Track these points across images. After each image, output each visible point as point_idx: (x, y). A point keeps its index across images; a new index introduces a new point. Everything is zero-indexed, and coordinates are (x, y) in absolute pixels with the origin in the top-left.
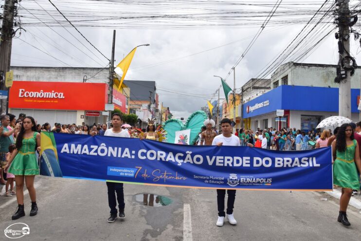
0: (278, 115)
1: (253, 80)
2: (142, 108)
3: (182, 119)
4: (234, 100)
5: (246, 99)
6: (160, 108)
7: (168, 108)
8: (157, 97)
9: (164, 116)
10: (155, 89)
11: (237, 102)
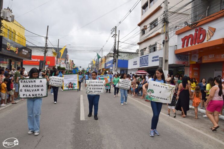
0: (110, 69)
1: (110, 53)
2: (61, 63)
3: (80, 67)
4: (102, 61)
5: (107, 61)
6: (69, 61)
7: (73, 61)
8: (68, 55)
9: (71, 65)
10: (67, 52)
11: (103, 62)
